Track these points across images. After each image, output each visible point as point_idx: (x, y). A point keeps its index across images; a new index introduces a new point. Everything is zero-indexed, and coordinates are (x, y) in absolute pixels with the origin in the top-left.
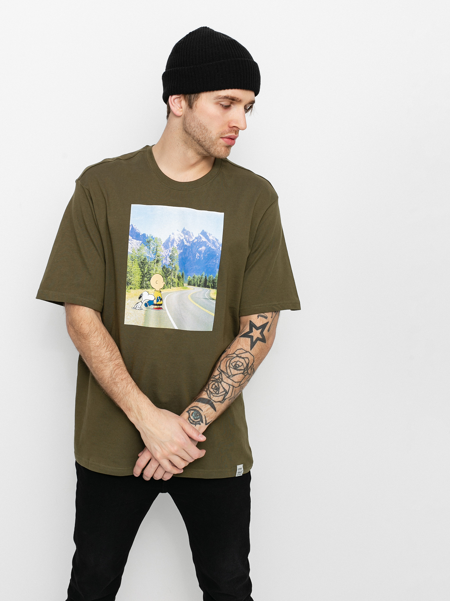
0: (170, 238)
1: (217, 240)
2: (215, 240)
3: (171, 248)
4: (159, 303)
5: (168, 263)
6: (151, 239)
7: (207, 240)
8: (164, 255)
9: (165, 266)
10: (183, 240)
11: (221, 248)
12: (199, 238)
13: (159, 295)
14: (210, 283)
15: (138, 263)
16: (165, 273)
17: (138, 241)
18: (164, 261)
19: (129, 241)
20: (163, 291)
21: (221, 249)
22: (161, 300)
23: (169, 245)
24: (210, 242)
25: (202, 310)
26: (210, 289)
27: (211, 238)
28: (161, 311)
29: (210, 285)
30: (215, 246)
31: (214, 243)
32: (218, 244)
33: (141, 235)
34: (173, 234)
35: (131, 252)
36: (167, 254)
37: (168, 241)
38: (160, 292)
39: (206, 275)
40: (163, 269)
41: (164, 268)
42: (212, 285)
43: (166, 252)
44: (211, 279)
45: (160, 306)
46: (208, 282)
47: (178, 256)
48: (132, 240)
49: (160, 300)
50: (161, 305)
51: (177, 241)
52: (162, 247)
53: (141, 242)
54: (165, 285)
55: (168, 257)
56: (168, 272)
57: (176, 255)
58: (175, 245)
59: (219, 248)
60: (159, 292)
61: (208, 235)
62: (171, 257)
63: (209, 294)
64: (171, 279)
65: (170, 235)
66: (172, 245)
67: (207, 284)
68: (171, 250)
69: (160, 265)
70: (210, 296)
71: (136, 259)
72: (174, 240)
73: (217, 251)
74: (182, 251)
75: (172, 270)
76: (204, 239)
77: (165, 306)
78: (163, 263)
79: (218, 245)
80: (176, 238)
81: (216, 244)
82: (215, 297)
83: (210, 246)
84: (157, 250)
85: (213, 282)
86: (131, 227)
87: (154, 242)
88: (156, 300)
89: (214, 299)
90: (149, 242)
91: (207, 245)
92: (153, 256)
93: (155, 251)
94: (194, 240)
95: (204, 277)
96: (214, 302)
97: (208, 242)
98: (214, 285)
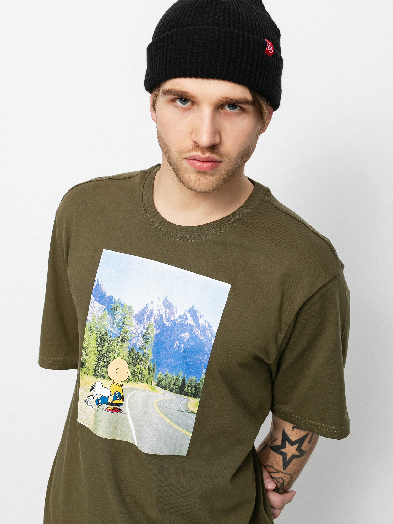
0: (146, 307)
1: (210, 327)
2: (207, 326)
3: (147, 324)
4: (117, 402)
5: (139, 345)
6: (118, 305)
7: (195, 323)
8: (135, 332)
9: (135, 349)
10: (162, 315)
11: (213, 340)
12: (184, 318)
13: (119, 390)
14: (190, 389)
15: (96, 338)
16: (133, 359)
17: (101, 306)
18: (134, 342)
19: (91, 304)
20: (126, 385)
21: (213, 342)
22: (122, 397)
23: (144, 318)
24: (198, 328)
25: (172, 426)
26: (189, 397)
27: (201, 321)
28: (118, 414)
29: (190, 391)
30: (205, 336)
31: (204, 331)
32: (211, 333)
33: (106, 296)
34: (152, 303)
35: (91, 320)
36: (139, 332)
37: (143, 312)
38: (122, 385)
39: (185, 376)
40: (130, 352)
41: (131, 351)
42: (194, 392)
43: (139, 329)
44: (193, 383)
45: (118, 407)
46: (187, 387)
47: (153, 338)
48: (95, 302)
49: (119, 398)
50: (121, 405)
51: (156, 315)
52: (134, 320)
53: (105, 307)
54: (131, 376)
55: (140, 336)
56: (138, 358)
57: (151, 335)
58: (152, 320)
59: (210, 340)
60: (120, 385)
61: (199, 316)
62: (145, 337)
63: (186, 405)
64: (140, 369)
65: (147, 304)
66: (148, 319)
67: (185, 390)
68: (146, 326)
69: (127, 346)
70: (187, 408)
71: (95, 332)
72: (151, 312)
73: (206, 343)
74: (158, 331)
75: (143, 356)
76: (191, 321)
77: (126, 408)
78: (132, 343)
79: (210, 335)
80: (155, 310)
81: (208, 332)
82: (195, 409)
83: (197, 333)
84: (125, 323)
85: (196, 387)
86: (95, 284)
87: (122, 310)
88: (112, 397)
89: (193, 413)
90: (115, 309)
91: (193, 331)
92: (117, 330)
93: (122, 324)
94: (178, 319)
95: (181, 379)
96: (194, 417)
97: (196, 327)
98: (196, 392)
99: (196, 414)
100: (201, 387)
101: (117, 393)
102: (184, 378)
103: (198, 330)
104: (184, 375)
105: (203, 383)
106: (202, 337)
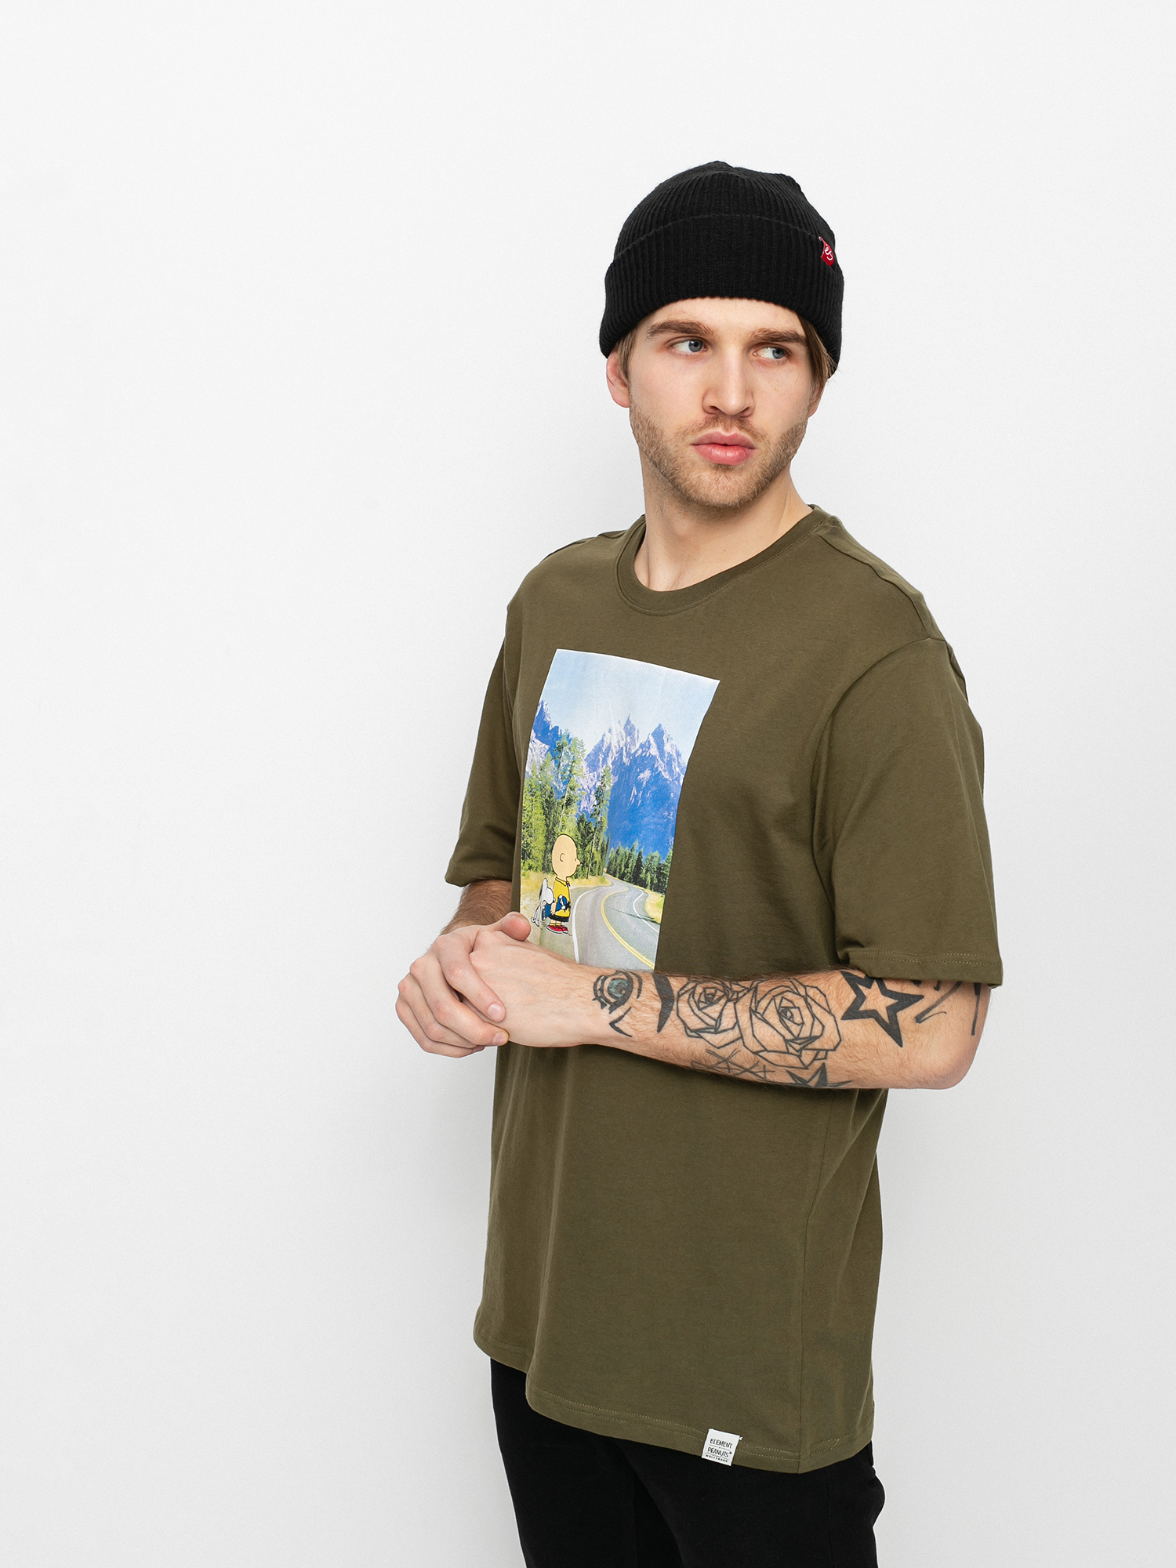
0: (603, 741)
1: (679, 755)
2: (675, 755)
3: (602, 770)
4: (561, 913)
5: (591, 808)
6: (565, 741)
7: (660, 752)
8: (585, 787)
9: (585, 817)
10: (622, 748)
11: (682, 776)
12: (646, 746)
13: (563, 892)
14: (649, 874)
15: (542, 803)
16: (583, 836)
17: (544, 745)
18: (584, 804)
19: (530, 744)
20: (575, 884)
21: (681, 781)
22: (568, 906)
23: (599, 760)
24: (662, 760)
26: (648, 890)
27: (667, 748)
28: (561, 935)
29: (649, 879)
30: (671, 772)
31: (669, 764)
32: (679, 766)
33: (550, 728)
34: (609, 730)
35: (530, 773)
36: (591, 786)
37: (598, 749)
38: (568, 884)
39: (642, 849)
40: (578, 824)
41: (581, 820)
42: (655, 881)
43: (592, 780)
44: (655, 864)
45: (563, 924)
46: (644, 871)
47: (610, 793)
48: (536, 741)
49: (564, 907)
50: (566, 919)
51: (614, 751)
52: (584, 764)
53: (547, 747)
54: (580, 867)
55: (593, 793)
56: (589, 833)
57: (608, 788)
58: (610, 761)
59: (678, 779)
60: (565, 883)
61: (665, 740)
62: (599, 795)
63: (643, 905)
64: (590, 852)
65: (604, 735)
66: (605, 761)
67: (642, 876)
68: (602, 775)
69: (574, 813)
70: (644, 911)
71: (538, 793)
72: (609, 748)
73: (671, 785)
74: (616, 779)
75: (595, 829)
76: (654, 751)
77: (572, 925)
78: (582, 807)
79: (678, 769)
80: (614, 743)
81: (675, 764)
82: (658, 915)
83: (660, 769)
84: (573, 773)
85: (659, 872)
86: (539, 708)
87: (570, 749)
88: (555, 904)
89: (655, 922)
90: (560, 749)
91: (656, 766)
92: (562, 786)
93: (568, 773)
94: (638, 750)
95: (635, 854)
96: (657, 930)
97: (659, 759)
98: (659, 881)
99: (661, 924)
100: (667, 872)
101: (561, 897)
102: (640, 854)
103: (661, 762)
104: (640, 848)
105: (669, 865)
106: (666, 775)
